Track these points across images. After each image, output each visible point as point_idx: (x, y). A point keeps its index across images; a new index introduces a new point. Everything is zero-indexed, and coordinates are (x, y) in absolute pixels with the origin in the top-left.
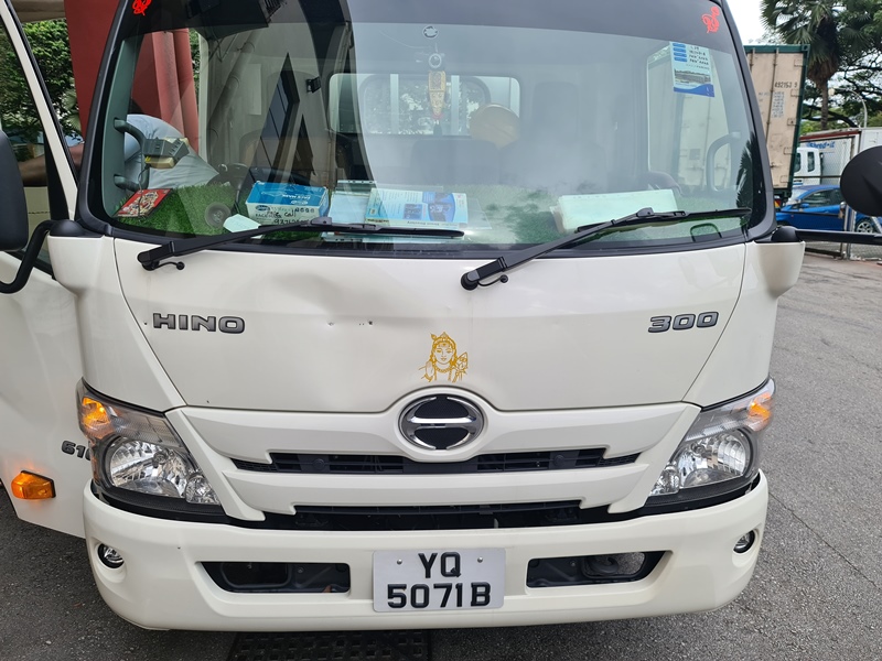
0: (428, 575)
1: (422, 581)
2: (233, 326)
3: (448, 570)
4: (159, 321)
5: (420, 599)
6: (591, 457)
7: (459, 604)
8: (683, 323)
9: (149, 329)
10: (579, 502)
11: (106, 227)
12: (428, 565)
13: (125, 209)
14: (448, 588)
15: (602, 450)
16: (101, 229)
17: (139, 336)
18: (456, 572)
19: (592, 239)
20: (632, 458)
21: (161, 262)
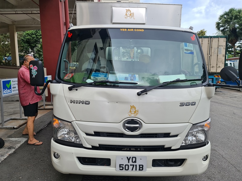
0: (129, 162)
2: (87, 103)
3: (133, 161)
4: (72, 102)
5: (127, 168)
6: (167, 135)
7: (136, 170)
8: (188, 104)
9: (69, 103)
10: (164, 146)
11: (61, 81)
12: (129, 160)
13: (65, 78)
15: (169, 134)
16: (60, 82)
17: (67, 105)
18: (135, 162)
19: (166, 85)
20: (176, 136)
21: (73, 89)
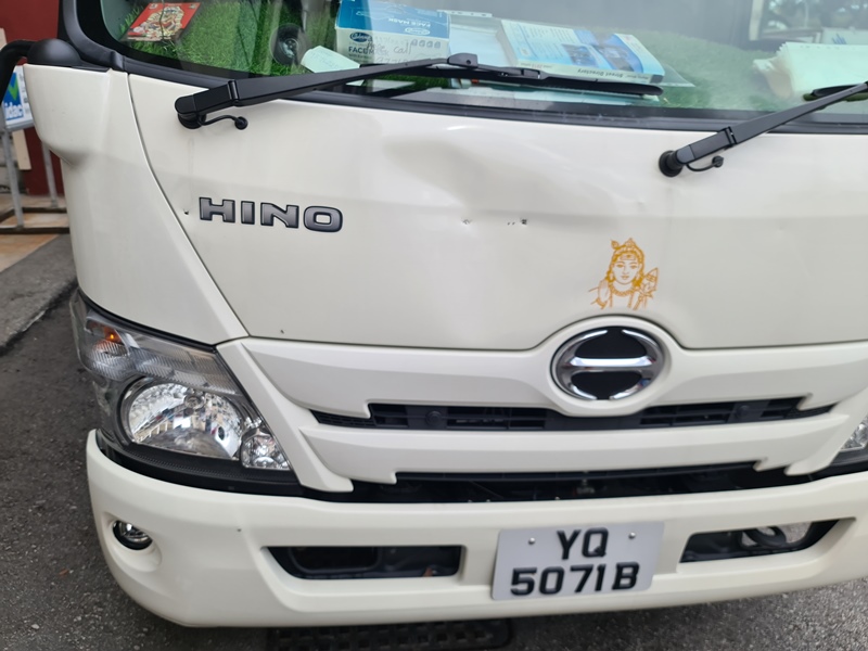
0: (565, 557)
1: (557, 562)
2: (325, 221)
3: (592, 548)
5: (551, 585)
11: (112, 56)
12: (566, 544)
14: (588, 570)
16: (106, 59)
18: (601, 552)
